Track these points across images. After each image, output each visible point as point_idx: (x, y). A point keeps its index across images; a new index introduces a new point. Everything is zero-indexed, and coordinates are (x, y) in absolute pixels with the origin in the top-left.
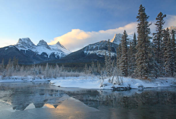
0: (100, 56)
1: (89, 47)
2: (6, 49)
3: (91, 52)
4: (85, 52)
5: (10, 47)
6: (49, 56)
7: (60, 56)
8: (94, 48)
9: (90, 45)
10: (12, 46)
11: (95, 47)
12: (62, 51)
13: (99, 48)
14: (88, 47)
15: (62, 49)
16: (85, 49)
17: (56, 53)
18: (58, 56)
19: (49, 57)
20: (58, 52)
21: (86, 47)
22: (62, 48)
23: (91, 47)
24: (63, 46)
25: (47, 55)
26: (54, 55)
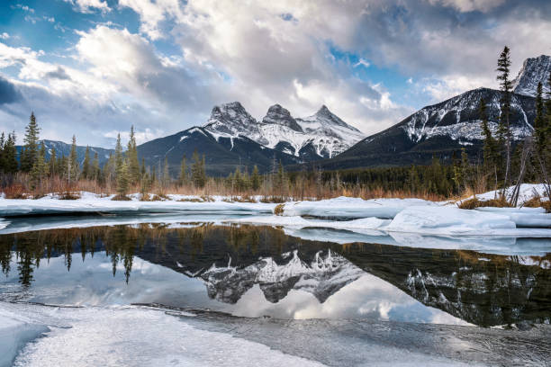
0: (466, 144)
1: (424, 116)
2: (183, 138)
3: (432, 132)
4: (411, 131)
5: (191, 131)
6: (297, 151)
7: (331, 149)
8: (442, 117)
9: (427, 108)
10: (197, 129)
11: (445, 113)
12: (335, 135)
13: (458, 117)
14: (419, 115)
15: (337, 129)
16: (409, 123)
17: (316, 143)
18: (325, 149)
19: (297, 154)
20: (326, 139)
21: (413, 115)
22: (337, 127)
23: (430, 115)
24: (340, 120)
25: (293, 150)
26: (312, 147)
